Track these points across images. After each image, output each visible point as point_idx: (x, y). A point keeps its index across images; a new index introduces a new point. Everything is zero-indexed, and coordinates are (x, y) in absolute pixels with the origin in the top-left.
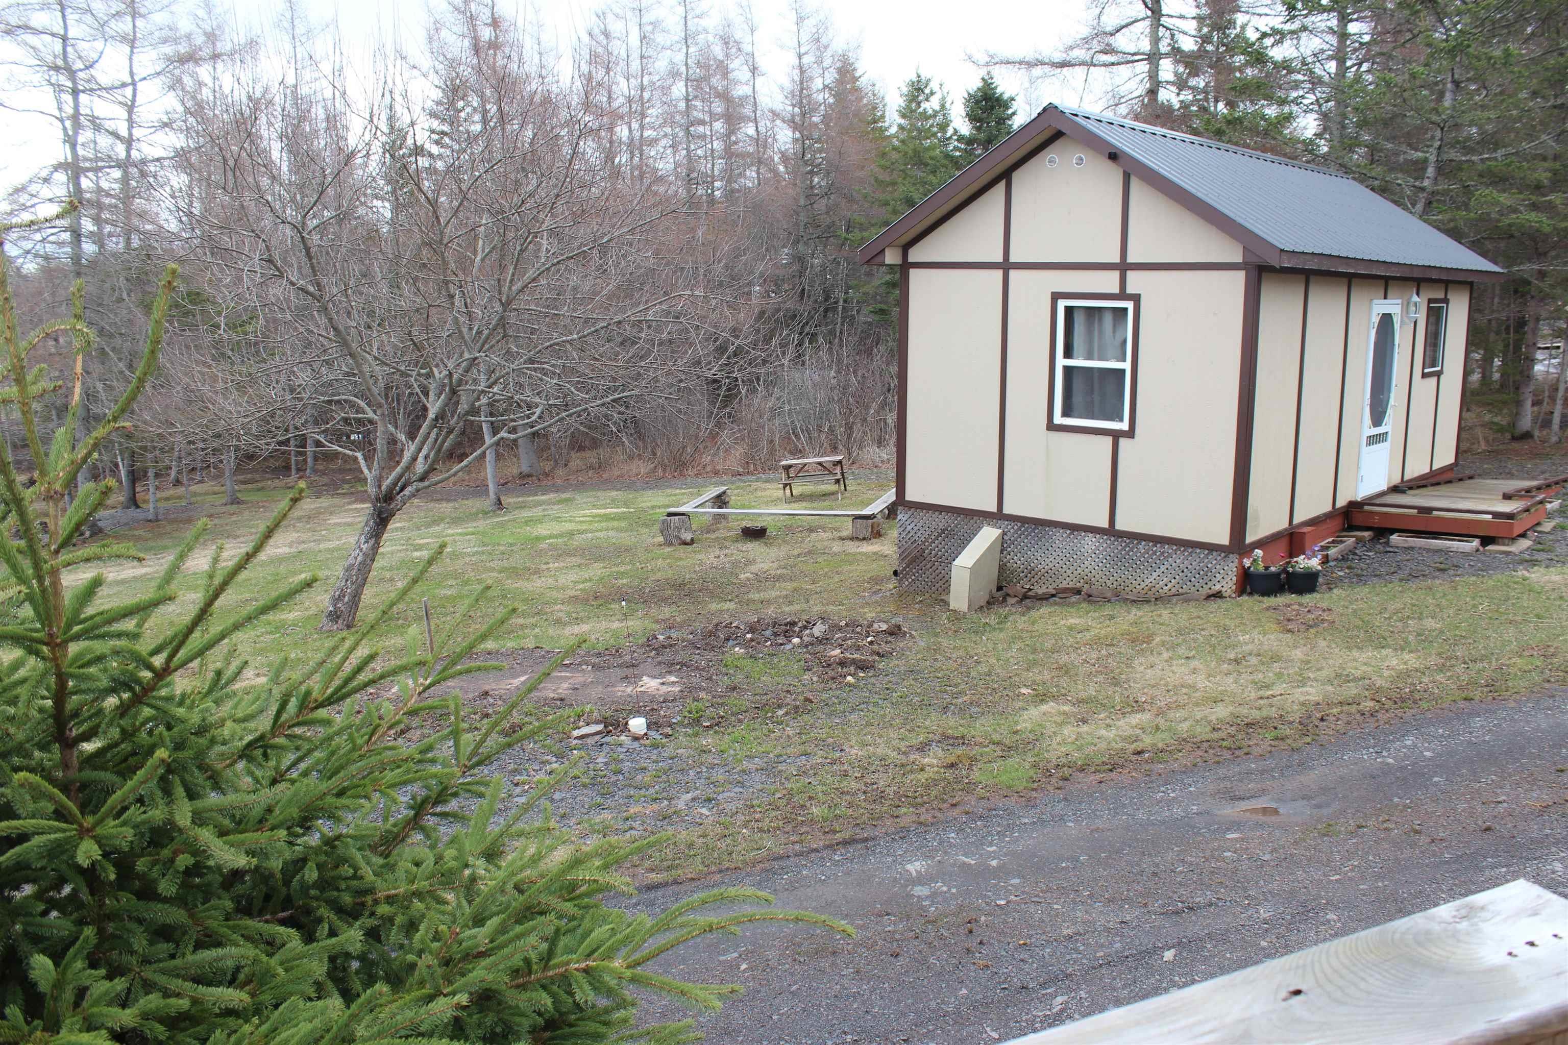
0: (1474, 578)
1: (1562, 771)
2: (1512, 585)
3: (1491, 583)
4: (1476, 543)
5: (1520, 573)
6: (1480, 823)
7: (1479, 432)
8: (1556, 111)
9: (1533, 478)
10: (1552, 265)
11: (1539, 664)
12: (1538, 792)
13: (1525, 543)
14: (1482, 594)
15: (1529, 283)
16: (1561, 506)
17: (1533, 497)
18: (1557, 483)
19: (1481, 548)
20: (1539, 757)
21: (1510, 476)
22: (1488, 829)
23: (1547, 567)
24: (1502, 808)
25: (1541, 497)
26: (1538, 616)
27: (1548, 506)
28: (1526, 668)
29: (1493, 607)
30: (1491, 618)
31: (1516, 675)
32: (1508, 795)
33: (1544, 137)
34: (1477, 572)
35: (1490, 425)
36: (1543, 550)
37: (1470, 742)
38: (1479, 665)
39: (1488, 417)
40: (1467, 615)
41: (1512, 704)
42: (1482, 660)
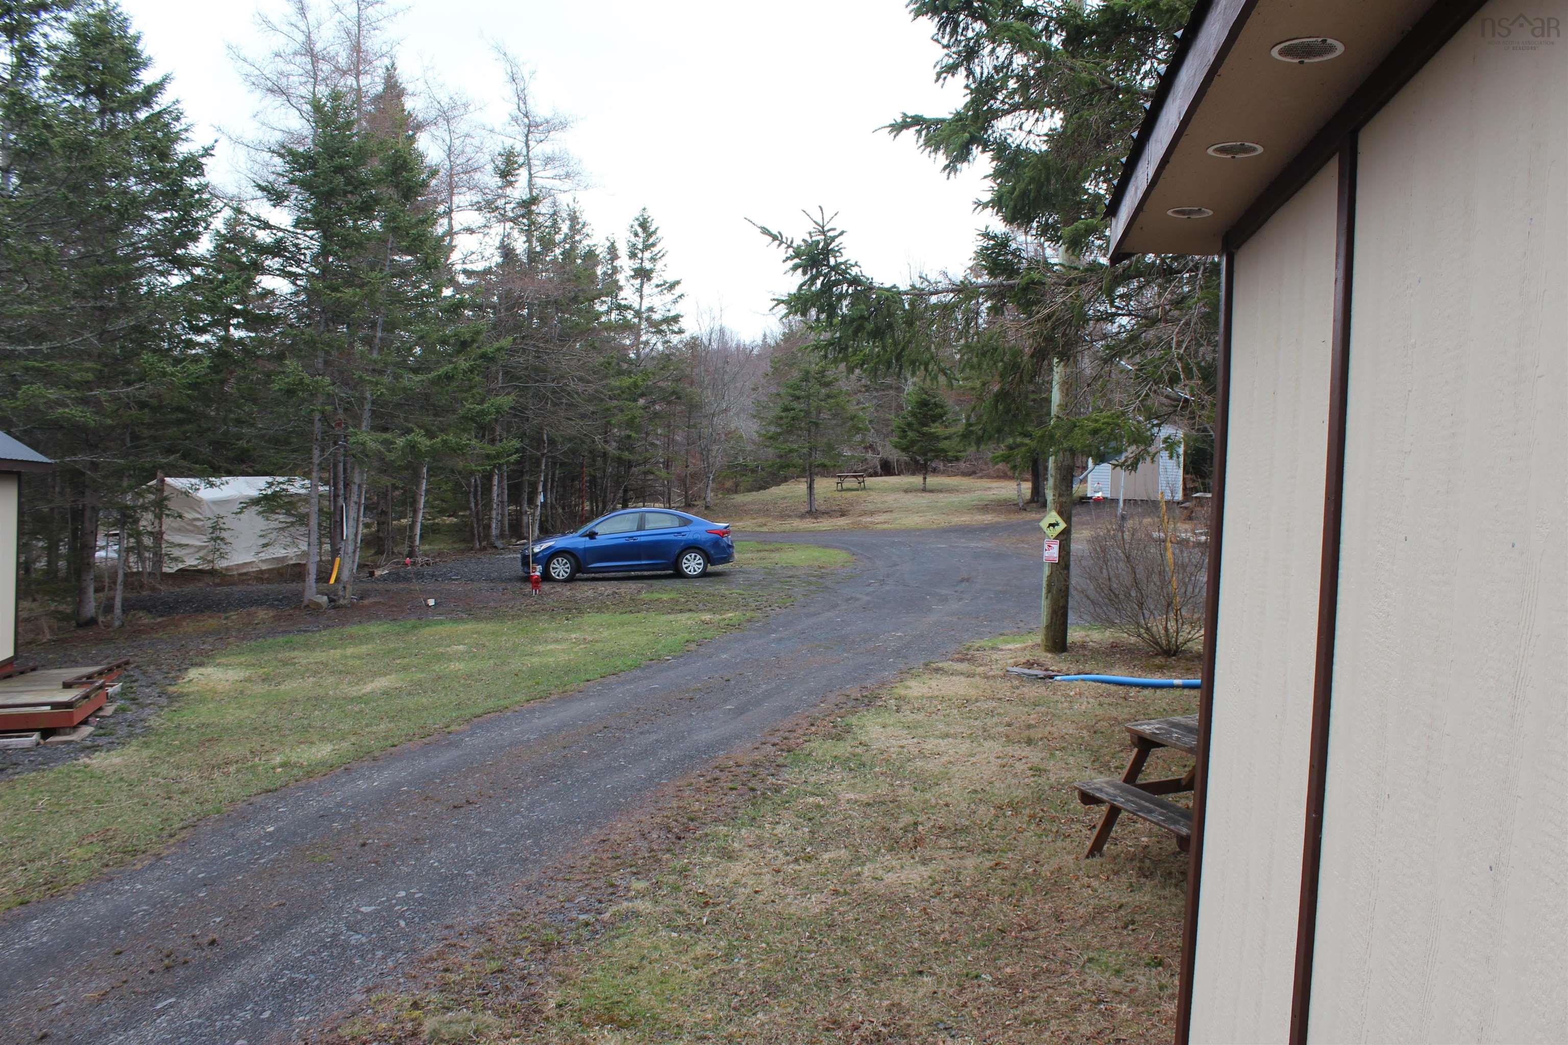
0: (34, 774)
1: (120, 953)
2: (73, 774)
3: (52, 775)
4: (36, 737)
5: (81, 761)
6: (35, 1033)
7: (44, 623)
8: (97, 313)
9: (97, 664)
10: (101, 456)
11: (98, 850)
12: (97, 981)
13: (87, 730)
14: (42, 788)
15: (83, 474)
16: (122, 688)
17: (92, 683)
18: (118, 666)
19: (42, 742)
20: (98, 945)
21: (75, 664)
22: (44, 1037)
23: (108, 751)
24: (59, 1010)
25: (101, 682)
26: (99, 802)
27: (110, 690)
28: (86, 857)
29: (53, 800)
30: (51, 812)
31: (75, 866)
32: (66, 993)
33: (87, 335)
34: (36, 766)
35: (56, 614)
36: (104, 735)
37: (27, 950)
38: (38, 864)
39: (53, 606)
40: (25, 814)
41: (71, 897)
42: (40, 858)
